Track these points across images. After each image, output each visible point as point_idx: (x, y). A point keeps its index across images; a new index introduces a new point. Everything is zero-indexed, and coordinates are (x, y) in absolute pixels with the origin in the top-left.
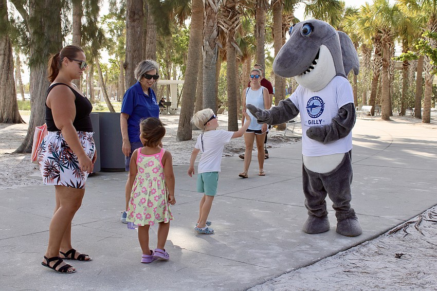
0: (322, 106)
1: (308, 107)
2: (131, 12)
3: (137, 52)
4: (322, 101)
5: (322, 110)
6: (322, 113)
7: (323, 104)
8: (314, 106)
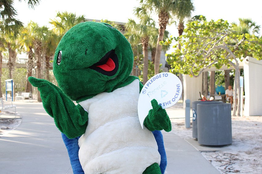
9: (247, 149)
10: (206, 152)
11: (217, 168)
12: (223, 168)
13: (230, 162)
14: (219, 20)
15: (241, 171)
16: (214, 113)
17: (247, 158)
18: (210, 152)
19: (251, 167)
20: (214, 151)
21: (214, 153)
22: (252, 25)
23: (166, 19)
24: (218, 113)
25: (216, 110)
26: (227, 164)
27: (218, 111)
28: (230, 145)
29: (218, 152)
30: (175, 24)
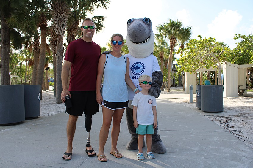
0: (143, 68)
1: (132, 68)
2: (4, 41)
3: (7, 60)
4: (144, 65)
5: (143, 71)
6: (143, 72)
7: (144, 67)
8: (137, 68)
9: (234, 114)
10: (208, 115)
11: (219, 125)
12: (223, 125)
13: (227, 121)
14: (209, 38)
15: (236, 127)
16: (213, 91)
17: (237, 119)
18: (210, 115)
19: (242, 125)
20: (213, 115)
21: (213, 116)
22: (224, 46)
23: (174, 41)
24: (215, 91)
25: (214, 89)
26: (225, 122)
27: (215, 89)
28: (222, 112)
29: (215, 116)
30: (179, 45)
